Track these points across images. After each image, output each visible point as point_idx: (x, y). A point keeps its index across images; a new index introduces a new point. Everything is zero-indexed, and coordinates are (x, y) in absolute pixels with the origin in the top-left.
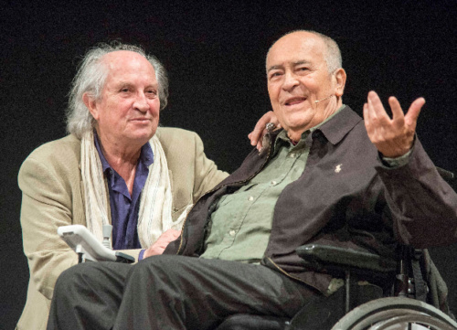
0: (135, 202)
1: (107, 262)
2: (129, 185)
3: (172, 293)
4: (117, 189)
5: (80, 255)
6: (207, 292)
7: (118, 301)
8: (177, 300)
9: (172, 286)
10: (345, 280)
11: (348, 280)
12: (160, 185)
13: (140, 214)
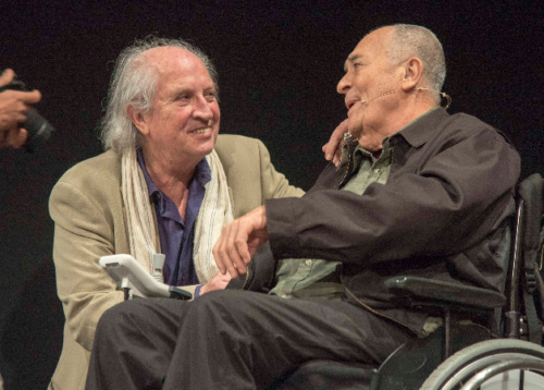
0: (189, 228)
1: (158, 299)
2: (181, 209)
3: (236, 335)
4: (166, 214)
5: (127, 290)
6: (278, 334)
7: (172, 345)
8: (242, 344)
9: (236, 327)
10: (443, 318)
11: (447, 319)
12: (218, 206)
13: (195, 241)
